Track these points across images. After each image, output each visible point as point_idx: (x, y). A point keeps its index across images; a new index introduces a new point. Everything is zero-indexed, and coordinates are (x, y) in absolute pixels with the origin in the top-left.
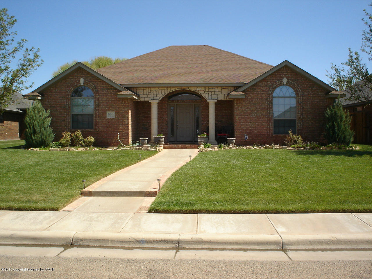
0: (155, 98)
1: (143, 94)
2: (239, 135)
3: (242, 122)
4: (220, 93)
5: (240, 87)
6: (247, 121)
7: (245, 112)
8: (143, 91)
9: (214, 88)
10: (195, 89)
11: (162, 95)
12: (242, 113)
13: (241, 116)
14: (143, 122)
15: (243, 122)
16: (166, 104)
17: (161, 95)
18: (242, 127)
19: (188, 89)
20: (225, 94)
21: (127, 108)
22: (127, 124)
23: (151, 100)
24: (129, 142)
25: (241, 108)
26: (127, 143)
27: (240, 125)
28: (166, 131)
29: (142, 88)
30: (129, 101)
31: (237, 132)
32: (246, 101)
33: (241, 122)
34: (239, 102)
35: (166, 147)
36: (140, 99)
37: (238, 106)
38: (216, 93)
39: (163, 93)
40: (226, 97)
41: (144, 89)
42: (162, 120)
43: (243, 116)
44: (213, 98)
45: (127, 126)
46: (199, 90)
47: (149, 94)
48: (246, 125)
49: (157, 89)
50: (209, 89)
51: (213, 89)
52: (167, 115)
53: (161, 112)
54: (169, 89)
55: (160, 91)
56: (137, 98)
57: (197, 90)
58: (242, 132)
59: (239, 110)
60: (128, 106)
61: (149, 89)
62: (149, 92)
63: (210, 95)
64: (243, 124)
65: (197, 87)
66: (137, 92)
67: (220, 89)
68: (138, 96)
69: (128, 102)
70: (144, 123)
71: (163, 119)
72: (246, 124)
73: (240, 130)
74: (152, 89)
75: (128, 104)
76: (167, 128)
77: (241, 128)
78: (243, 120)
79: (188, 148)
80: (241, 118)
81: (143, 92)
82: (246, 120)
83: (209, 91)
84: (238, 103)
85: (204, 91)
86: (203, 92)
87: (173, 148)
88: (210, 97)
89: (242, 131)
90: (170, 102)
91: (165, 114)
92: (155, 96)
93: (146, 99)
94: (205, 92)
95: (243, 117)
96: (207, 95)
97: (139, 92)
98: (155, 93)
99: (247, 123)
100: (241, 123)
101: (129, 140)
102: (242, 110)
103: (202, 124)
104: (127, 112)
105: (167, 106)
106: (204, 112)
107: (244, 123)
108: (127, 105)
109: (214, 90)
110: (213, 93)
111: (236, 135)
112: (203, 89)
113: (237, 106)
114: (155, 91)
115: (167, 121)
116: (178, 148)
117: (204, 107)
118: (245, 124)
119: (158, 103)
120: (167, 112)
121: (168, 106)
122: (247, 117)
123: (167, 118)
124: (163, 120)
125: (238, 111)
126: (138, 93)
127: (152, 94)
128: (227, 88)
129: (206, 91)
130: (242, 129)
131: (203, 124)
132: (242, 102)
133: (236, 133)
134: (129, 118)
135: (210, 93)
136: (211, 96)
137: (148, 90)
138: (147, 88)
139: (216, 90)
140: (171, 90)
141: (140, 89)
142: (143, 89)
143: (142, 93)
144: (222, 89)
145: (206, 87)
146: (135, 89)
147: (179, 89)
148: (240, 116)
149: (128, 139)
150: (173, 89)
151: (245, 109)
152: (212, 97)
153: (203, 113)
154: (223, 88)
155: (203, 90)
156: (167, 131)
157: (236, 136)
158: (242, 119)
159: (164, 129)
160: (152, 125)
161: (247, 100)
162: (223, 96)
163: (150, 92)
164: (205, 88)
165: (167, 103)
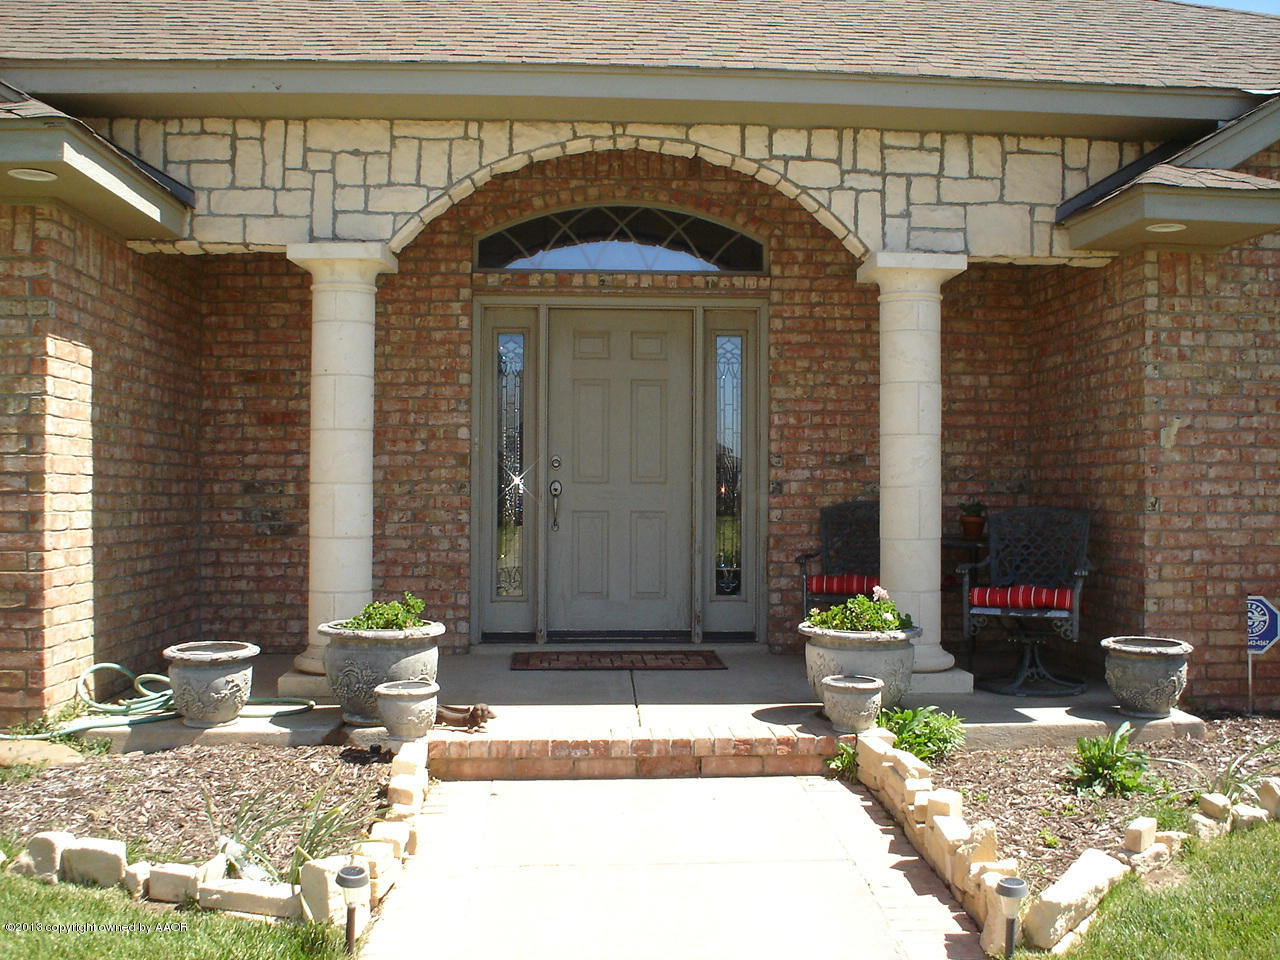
0: (345, 225)
1: (233, 186)
2: (1180, 605)
3: (1212, 473)
4: (990, 191)
5: (1201, 130)
6: (1253, 465)
7: (1240, 374)
8: (234, 148)
9: (933, 140)
10: (756, 148)
11: (423, 192)
12: (1214, 389)
13: (1200, 421)
14: (251, 459)
15: (1217, 480)
16: (456, 307)
17: (415, 200)
18: (1211, 522)
19: (687, 141)
20: (1032, 208)
21: (18, 309)
22: (18, 483)
23: (313, 239)
24: (38, 693)
25: (1201, 338)
26: (17, 700)
27: (1193, 507)
28: (454, 548)
29: (225, 126)
30: (43, 228)
31: (1167, 571)
32: (1248, 271)
33: (1204, 477)
34: (1182, 278)
35: (460, 760)
36: (199, 236)
37: (1177, 319)
38: (951, 191)
39: (435, 175)
40: (1043, 232)
41: (246, 129)
42: (419, 447)
43: (1222, 412)
44: (919, 239)
45: (23, 507)
46: (786, 159)
47: (297, 179)
48: (1244, 504)
49: (373, 135)
50: (883, 147)
51: (921, 148)
52: (469, 402)
53: (414, 371)
54: (495, 138)
55: (405, 155)
56: (154, 213)
57: (773, 157)
58: (1215, 571)
59: (1182, 357)
60: (39, 287)
61: (296, 129)
62: (294, 158)
63: (896, 204)
64: (1224, 490)
65: (772, 131)
66: (166, 162)
67: (987, 153)
68: (179, 197)
69: (37, 243)
70: (261, 475)
71: (433, 436)
72: (1249, 491)
73: (1198, 555)
74: (324, 135)
75: (37, 255)
76: (464, 517)
77: (1205, 530)
78: (1220, 454)
79: (712, 765)
80: (1202, 438)
81: (232, 162)
82: (1245, 461)
83: (883, 174)
84: (1173, 292)
85: (834, 169)
86: (828, 175)
87: (549, 767)
88: (897, 227)
89: (1209, 564)
90: (496, 291)
91: (447, 391)
92: (352, 199)
93: (263, 237)
94: (851, 180)
95: (1222, 423)
96: (870, 205)
97: (189, 163)
98: (348, 171)
99: (1261, 488)
100: (1206, 488)
101: (40, 664)
102: (1209, 355)
103: (778, 488)
104: (27, 348)
105: (464, 322)
106: (792, 378)
107: (1228, 480)
108: (28, 270)
109: (930, 163)
110: (923, 190)
111: (1159, 600)
112: (825, 144)
113: (1165, 321)
114: (356, 153)
115: (463, 460)
116: (598, 766)
117: (795, 338)
118: (1237, 495)
119: (385, 285)
120: (464, 378)
121: (471, 317)
122: (1257, 431)
123: (463, 433)
124: (433, 445)
125: (1176, 369)
126: (178, 173)
127: (324, 183)
128: (1054, 145)
129: (855, 170)
130: (1212, 548)
131: (780, 484)
132: (1211, 280)
133: (1161, 579)
134: (42, 416)
135: (896, 187)
136: (907, 214)
137: (284, 143)
138: (275, 128)
139: (956, 164)
140: (519, 146)
141: (203, 132)
142: (234, 137)
143: (220, 176)
144: (1005, 155)
145: (856, 131)
146: (152, 133)
147: (594, 138)
148: (1196, 413)
149: (30, 657)
150: (540, 143)
151: (1235, 350)
152: (910, 229)
153: (781, 393)
154: (1021, 152)
155: (833, 155)
156: (463, 543)
157: (1159, 613)
158: (1209, 445)
159: (435, 531)
160: (317, 494)
161: (1259, 266)
162: (1015, 218)
163: (305, 167)
164: (848, 135)
165: (465, 293)
